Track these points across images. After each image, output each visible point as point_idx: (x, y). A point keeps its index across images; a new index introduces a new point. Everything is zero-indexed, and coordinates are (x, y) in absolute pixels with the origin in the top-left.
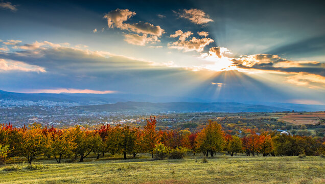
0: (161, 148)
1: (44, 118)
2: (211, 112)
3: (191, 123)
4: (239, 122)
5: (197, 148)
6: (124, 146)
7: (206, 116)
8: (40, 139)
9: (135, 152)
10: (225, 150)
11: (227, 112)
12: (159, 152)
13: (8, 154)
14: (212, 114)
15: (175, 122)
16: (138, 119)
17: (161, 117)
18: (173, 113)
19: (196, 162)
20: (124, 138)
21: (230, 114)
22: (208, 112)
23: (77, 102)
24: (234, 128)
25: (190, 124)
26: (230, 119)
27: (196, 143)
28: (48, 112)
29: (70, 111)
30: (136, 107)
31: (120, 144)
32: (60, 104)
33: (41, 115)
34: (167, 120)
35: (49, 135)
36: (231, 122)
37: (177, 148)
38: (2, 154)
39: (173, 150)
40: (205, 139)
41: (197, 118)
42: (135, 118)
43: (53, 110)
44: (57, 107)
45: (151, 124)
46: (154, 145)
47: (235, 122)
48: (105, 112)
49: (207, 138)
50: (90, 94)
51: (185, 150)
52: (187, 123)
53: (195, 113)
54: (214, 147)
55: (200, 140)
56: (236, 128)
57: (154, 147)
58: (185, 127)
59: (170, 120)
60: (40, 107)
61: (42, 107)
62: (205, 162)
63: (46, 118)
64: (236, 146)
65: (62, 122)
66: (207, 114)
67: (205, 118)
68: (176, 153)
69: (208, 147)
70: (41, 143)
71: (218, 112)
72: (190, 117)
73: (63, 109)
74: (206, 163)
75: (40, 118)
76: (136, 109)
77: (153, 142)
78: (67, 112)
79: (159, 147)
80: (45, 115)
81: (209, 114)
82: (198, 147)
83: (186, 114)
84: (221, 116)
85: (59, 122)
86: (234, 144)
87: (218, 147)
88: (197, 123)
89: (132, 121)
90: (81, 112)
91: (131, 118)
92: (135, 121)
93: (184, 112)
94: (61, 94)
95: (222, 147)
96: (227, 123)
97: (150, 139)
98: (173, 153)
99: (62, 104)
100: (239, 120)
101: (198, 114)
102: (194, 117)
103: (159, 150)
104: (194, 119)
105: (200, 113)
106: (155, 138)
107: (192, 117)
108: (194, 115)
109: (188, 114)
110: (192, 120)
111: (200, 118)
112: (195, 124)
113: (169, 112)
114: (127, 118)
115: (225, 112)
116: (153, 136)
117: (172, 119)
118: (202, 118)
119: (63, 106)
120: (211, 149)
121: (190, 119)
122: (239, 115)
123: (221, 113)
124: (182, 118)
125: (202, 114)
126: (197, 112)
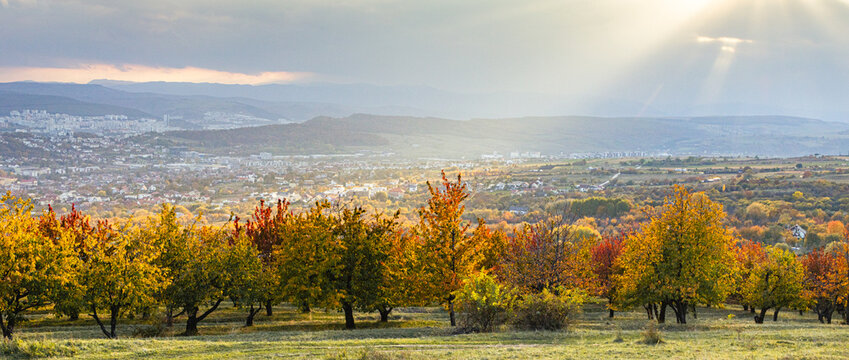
0: (482, 288)
1: (41, 177)
2: (683, 157)
3: (603, 198)
4: (799, 194)
5: (624, 291)
6: (345, 282)
7: (665, 169)
8: (36, 254)
9: (384, 306)
10: (734, 298)
11: (753, 155)
12: (475, 303)
14: (690, 161)
15: (539, 193)
16: (395, 182)
17: (484, 174)
18: (532, 160)
19: (619, 340)
20: (341, 252)
21: (765, 162)
22: (673, 156)
23: (159, 119)
24: (774, 217)
25: (601, 203)
26: (763, 181)
27: (621, 271)
28: (53, 155)
29: (133, 152)
30: (386, 136)
31: (329, 274)
32: (94, 124)
33: (25, 164)
34: (507, 188)
35: (67, 239)
36: (767, 196)
37: (545, 291)
39: (529, 298)
41: (626, 179)
42: (382, 176)
43: (68, 147)
44: (85, 135)
45: (445, 201)
46: (457, 279)
47: (780, 196)
48: (268, 155)
49: (666, 253)
50: (216, 86)
51: (574, 297)
52: (586, 199)
53: (620, 158)
54: (689, 290)
55: (635, 262)
56: (784, 218)
57: (457, 286)
58: (578, 211)
59: (520, 188)
60: (20, 135)
61: (27, 136)
62: (653, 341)
63: (49, 177)
64: (780, 287)
65: (109, 193)
66: (668, 162)
67: (661, 178)
68: (543, 307)
69: (669, 289)
70: (39, 266)
71: (716, 155)
72: (600, 173)
73: (106, 144)
74: (658, 347)
75: (27, 178)
76: (385, 143)
77: (452, 267)
78: (122, 153)
79: (474, 281)
80: (43, 165)
81: (678, 162)
82: (627, 283)
83: (583, 163)
84: (726, 172)
85: (95, 193)
86: (773, 279)
87: (705, 288)
88: (628, 200)
89: (372, 188)
90: (175, 155)
91: (366, 177)
92: (384, 190)
93: (575, 156)
94: (94, 87)
95: (723, 288)
96: (750, 198)
97: (444, 256)
98: (532, 307)
99: (101, 124)
100: (797, 186)
101: (634, 164)
102: (616, 176)
103: (475, 296)
104: (615, 181)
105: (638, 160)
106: (461, 251)
107: (608, 174)
108: (615, 168)
109: (592, 165)
110: (606, 186)
111: (638, 180)
112: (617, 201)
113: (515, 154)
114: (353, 178)
115: (742, 156)
116: (452, 247)
117: (527, 184)
118: (648, 178)
119: (106, 131)
120: (679, 296)
121: (600, 183)
122: (799, 166)
123: (725, 160)
124: (569, 179)
125: (649, 164)
126: (628, 157)
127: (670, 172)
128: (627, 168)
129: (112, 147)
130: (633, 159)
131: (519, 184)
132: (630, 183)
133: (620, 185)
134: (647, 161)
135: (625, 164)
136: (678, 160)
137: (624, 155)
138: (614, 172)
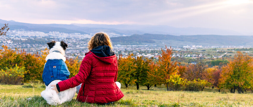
0: (176, 79)
2: (248, 48)
3: (221, 60)
6: (137, 77)
7: (242, 52)
9: (148, 85)
12: (173, 83)
13: (25, 75)
14: (250, 49)
15: (201, 58)
16: (156, 54)
17: (184, 52)
18: (199, 48)
20: (136, 68)
22: (245, 48)
23: (89, 34)
25: (220, 62)
27: (221, 77)
29: (82, 44)
30: (154, 40)
31: (132, 74)
32: (71, 36)
34: (191, 56)
37: (195, 80)
38: (20, 75)
40: (232, 74)
41: (229, 54)
42: (153, 52)
44: (69, 39)
45: (167, 54)
46: (169, 77)
48: (120, 45)
49: (234, 72)
50: (106, 25)
51: (203, 82)
52: (216, 60)
53: (227, 48)
54: (241, 83)
55: (225, 74)
58: (213, 64)
59: (195, 56)
60: (52, 39)
65: (75, 55)
66: (243, 49)
68: (193, 85)
69: (235, 83)
72: (221, 52)
73: (74, 41)
76: (154, 42)
77: (168, 73)
78: (79, 44)
79: (175, 77)
81: (246, 50)
82: (222, 82)
83: (215, 49)
85: (71, 55)
87: (247, 83)
89: (149, 56)
91: (148, 52)
92: (152, 56)
93: (213, 47)
94: (72, 25)
97: (165, 70)
98: (190, 85)
99: (74, 36)
101: (232, 50)
102: (225, 54)
103: (173, 81)
105: (233, 48)
106: (171, 69)
107: (223, 53)
108: (226, 51)
109: (218, 50)
110: (223, 56)
111: (233, 55)
112: (226, 61)
113: (194, 46)
114: (144, 52)
116: (168, 67)
117: (197, 55)
119: (75, 38)
120: (238, 85)
121: (220, 55)
124: (211, 54)
125: (237, 50)
126: (230, 47)
127: (244, 53)
128: (229, 51)
129: (76, 42)
130: (232, 48)
131: (195, 55)
132: (230, 56)
133: (227, 56)
134: (236, 49)
135: (229, 50)
136: (246, 49)
137: (229, 47)
138: (225, 52)
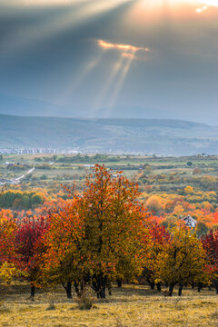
3: (19, 191)
4: (189, 188)
5: (47, 268)
7: (75, 165)
19: (52, 308)
21: (161, 160)
22: (83, 154)
24: (169, 209)
25: (17, 196)
26: (160, 177)
36: (163, 190)
40: (79, 235)
41: (39, 174)
47: (175, 189)
49: (88, 229)
53: (34, 155)
54: (109, 264)
56: (179, 209)
62: (87, 306)
64: (186, 263)
66: (78, 159)
67: (72, 173)
71: (119, 153)
74: (92, 312)
81: (87, 159)
82: (50, 263)
86: (180, 256)
87: (124, 263)
88: (40, 192)
95: (140, 262)
96: (149, 192)
100: (188, 181)
101: (47, 160)
102: (30, 171)
104: (30, 176)
105: (51, 156)
107: (23, 169)
108: (30, 163)
109: (9, 159)
110: (21, 180)
111: (51, 175)
112: (32, 194)
115: (142, 154)
118: (60, 173)
120: (100, 271)
121: (16, 177)
122: (190, 164)
123: (128, 158)
125: (61, 160)
126: (42, 153)
127: (80, 168)
128: (41, 164)
130: (47, 156)
132: (44, 178)
133: (35, 179)
134: (59, 157)
135: (39, 160)
136: (87, 157)
137: (38, 151)
138: (29, 167)
